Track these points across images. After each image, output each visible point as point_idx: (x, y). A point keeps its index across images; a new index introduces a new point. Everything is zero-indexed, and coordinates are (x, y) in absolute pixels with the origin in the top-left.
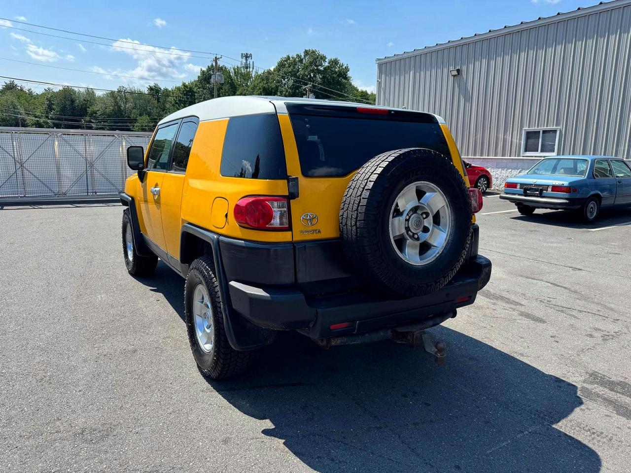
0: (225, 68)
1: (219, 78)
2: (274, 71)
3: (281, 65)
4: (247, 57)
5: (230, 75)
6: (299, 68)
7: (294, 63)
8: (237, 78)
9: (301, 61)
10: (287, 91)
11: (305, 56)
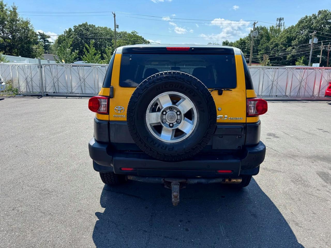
0: (265, 28)
1: (255, 34)
2: (296, 26)
3: (301, 22)
4: (280, 20)
5: (267, 31)
6: (313, 23)
7: (311, 19)
8: (272, 33)
9: (315, 18)
10: (302, 38)
11: (318, 15)
